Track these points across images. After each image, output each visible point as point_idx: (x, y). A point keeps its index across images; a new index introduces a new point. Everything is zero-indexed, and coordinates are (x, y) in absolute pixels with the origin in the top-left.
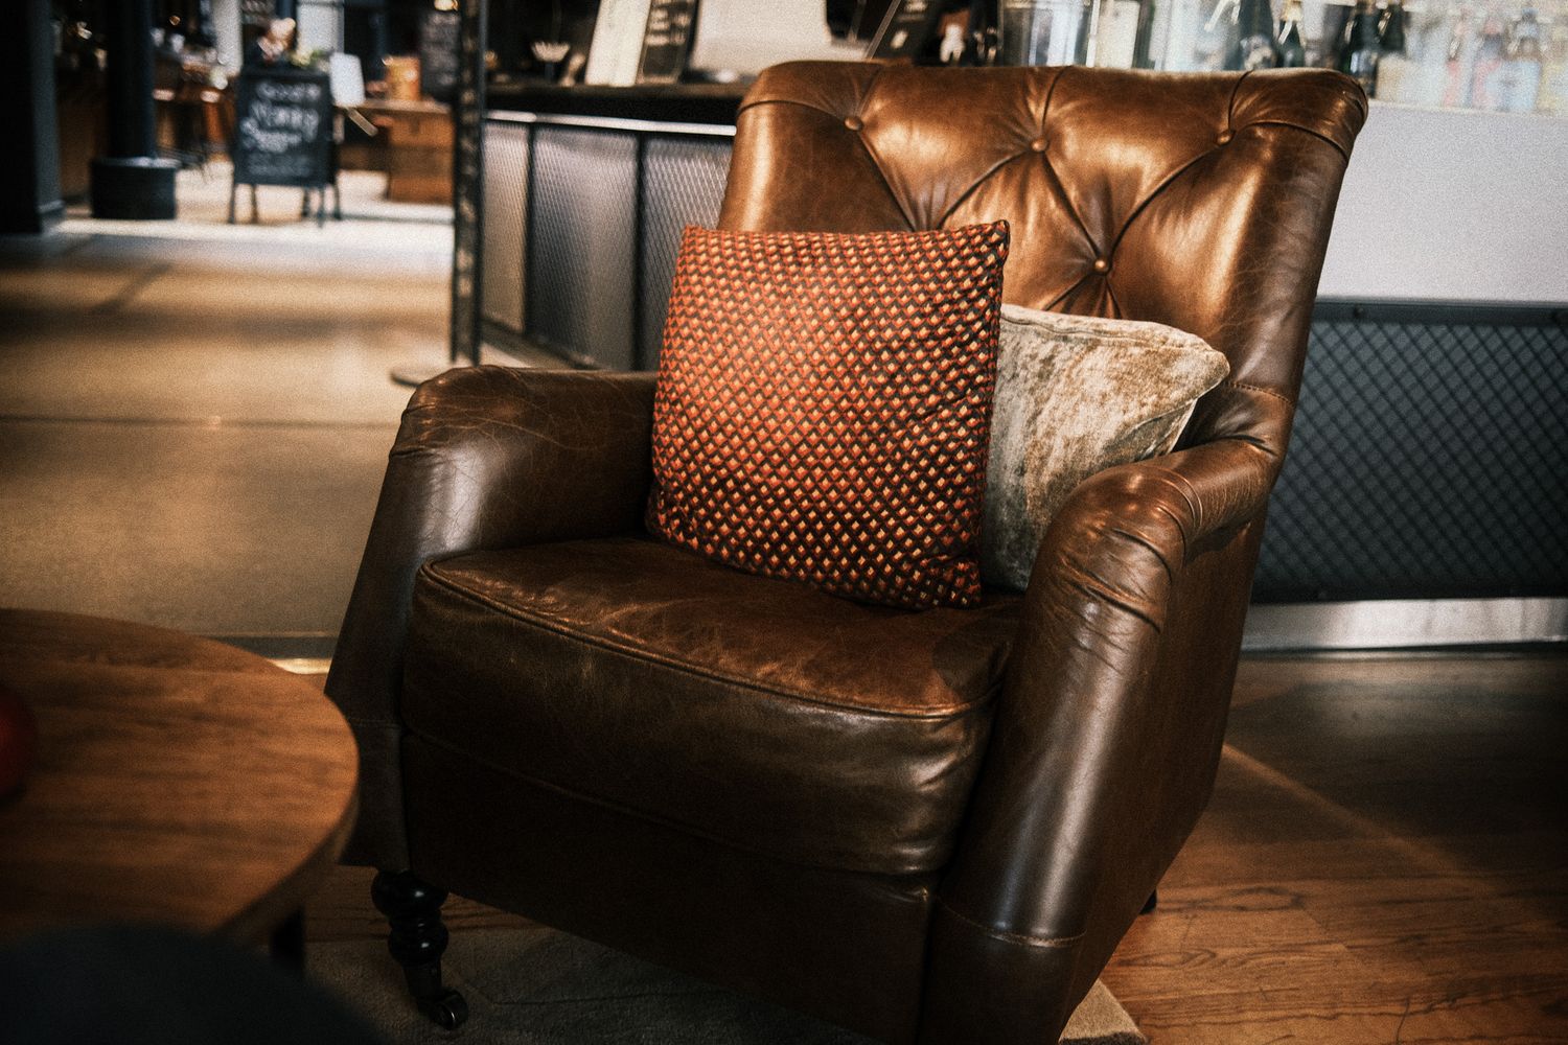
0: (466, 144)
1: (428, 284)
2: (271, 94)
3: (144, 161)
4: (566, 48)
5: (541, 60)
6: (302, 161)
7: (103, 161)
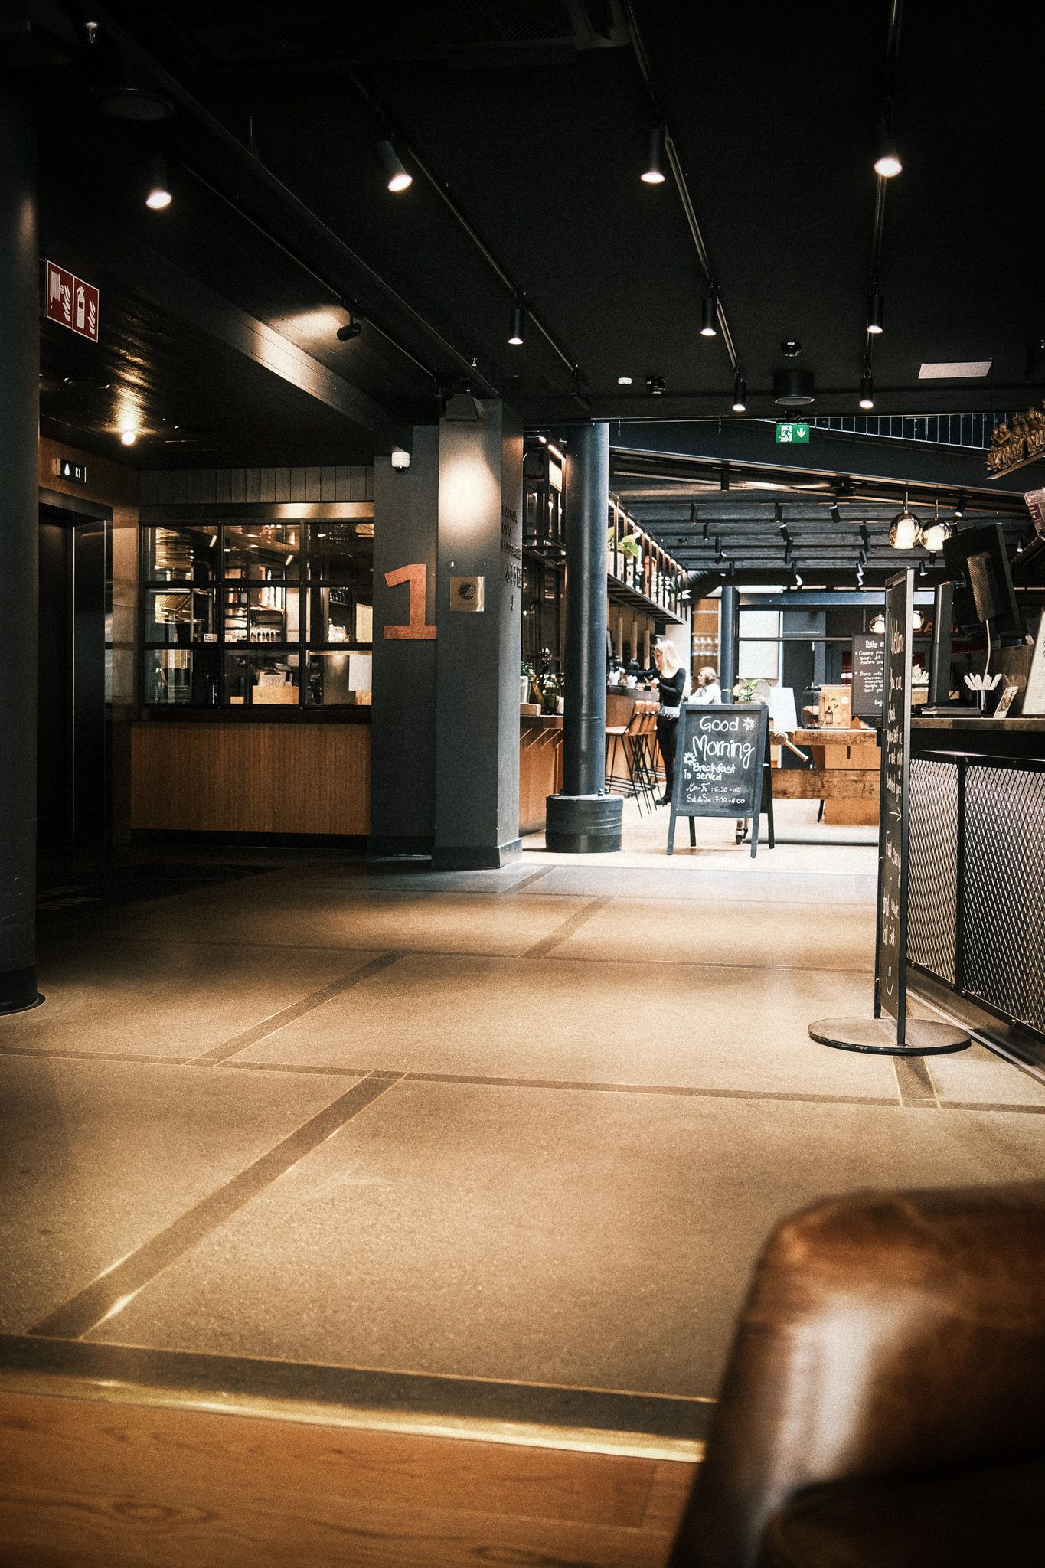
0: (891, 784)
2: (710, 727)
3: (594, 797)
4: (998, 677)
5: (972, 689)
6: (737, 790)
7: (560, 798)
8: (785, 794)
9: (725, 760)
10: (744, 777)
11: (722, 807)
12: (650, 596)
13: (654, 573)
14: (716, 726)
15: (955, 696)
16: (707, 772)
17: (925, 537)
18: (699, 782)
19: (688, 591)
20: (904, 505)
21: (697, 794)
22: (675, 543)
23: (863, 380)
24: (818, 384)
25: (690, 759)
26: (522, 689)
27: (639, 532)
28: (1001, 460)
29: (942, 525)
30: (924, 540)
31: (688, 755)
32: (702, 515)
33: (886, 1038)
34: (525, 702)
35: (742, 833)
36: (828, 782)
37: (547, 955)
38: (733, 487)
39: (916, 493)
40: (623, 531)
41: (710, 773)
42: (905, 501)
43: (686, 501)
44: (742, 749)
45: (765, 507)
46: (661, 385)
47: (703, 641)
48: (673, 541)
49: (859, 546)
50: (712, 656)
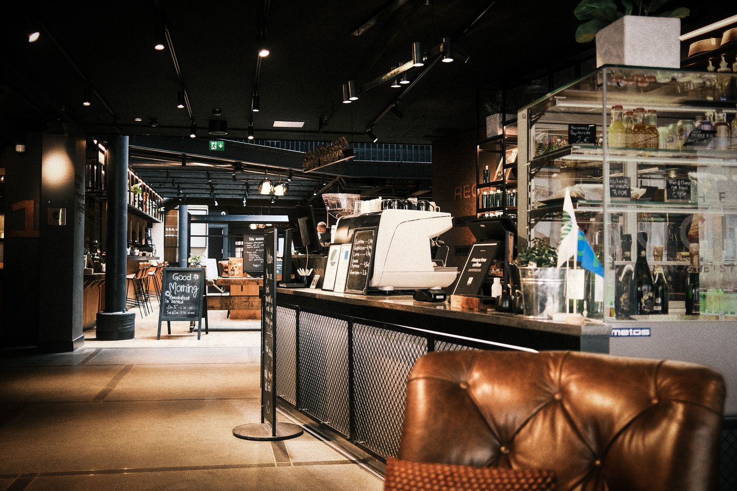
0: (267, 320)
1: (249, 370)
2: (177, 278)
3: (121, 313)
4: (311, 270)
5: (301, 275)
6: (191, 308)
7: (104, 314)
8: (213, 308)
9: (185, 294)
10: (193, 302)
11: (184, 316)
12: (146, 211)
13: (148, 200)
14: (181, 278)
15: (293, 277)
16: (176, 300)
17: (275, 190)
18: (172, 305)
19: (163, 208)
20: (266, 174)
21: (171, 310)
22: (158, 186)
23: (249, 127)
24: (229, 126)
25: (168, 294)
26: (85, 261)
27: (141, 183)
28: (309, 165)
29: (282, 185)
30: (274, 191)
31: (167, 292)
32: (172, 175)
33: (267, 433)
34: (85, 268)
35: (192, 327)
36: (232, 302)
37: (104, 400)
38: (187, 164)
39: (270, 170)
40: (134, 182)
41: (178, 300)
42: (266, 173)
43: (165, 169)
44: (193, 288)
45: (202, 173)
46: (156, 122)
47: (170, 230)
48: (157, 185)
49: (245, 190)
50: (174, 237)
